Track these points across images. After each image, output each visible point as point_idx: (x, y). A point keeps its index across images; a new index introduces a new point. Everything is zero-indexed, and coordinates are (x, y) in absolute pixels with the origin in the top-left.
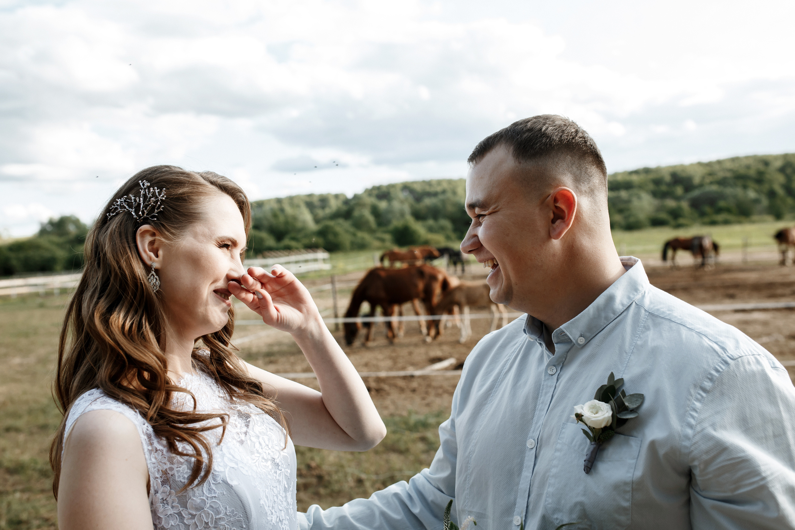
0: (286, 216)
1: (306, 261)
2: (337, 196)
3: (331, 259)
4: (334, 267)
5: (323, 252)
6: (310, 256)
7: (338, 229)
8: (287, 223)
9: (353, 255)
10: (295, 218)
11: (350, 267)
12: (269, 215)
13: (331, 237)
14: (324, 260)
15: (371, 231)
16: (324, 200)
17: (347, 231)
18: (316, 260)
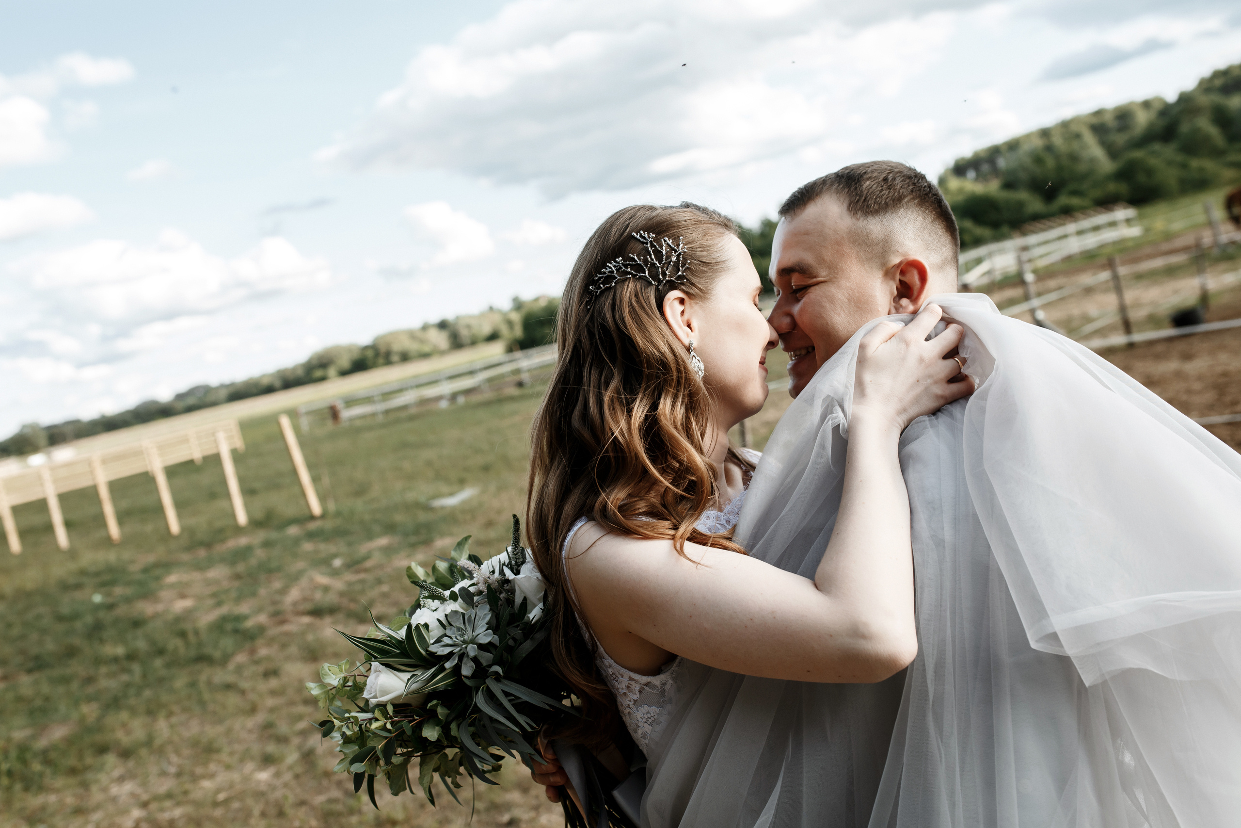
0: (1057, 157)
1: (1096, 229)
2: (1146, 104)
3: (1140, 217)
4: (1147, 230)
5: (1125, 208)
6: (1102, 218)
7: (1153, 162)
8: (1060, 168)
9: (1185, 201)
10: (1074, 158)
11: (1177, 226)
12: (1028, 161)
13: (1142, 178)
14: (1128, 221)
15: (1217, 153)
16: (1123, 115)
17: (1170, 163)
18: (1113, 224)
